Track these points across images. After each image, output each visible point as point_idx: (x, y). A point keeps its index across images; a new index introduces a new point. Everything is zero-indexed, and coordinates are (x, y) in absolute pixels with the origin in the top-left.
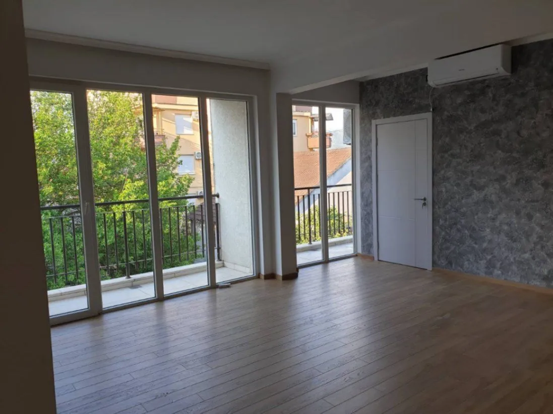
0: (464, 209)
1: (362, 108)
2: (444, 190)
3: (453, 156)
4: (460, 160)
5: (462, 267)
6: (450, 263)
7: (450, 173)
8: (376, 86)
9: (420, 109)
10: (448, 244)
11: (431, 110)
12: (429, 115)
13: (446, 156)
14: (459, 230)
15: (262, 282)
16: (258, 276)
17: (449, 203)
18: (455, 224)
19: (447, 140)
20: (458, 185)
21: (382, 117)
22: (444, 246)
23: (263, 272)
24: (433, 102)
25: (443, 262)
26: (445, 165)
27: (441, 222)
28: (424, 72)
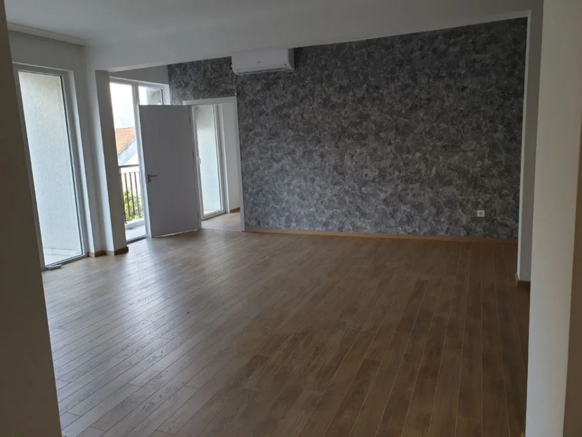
0: (267, 178)
1: (171, 89)
2: (250, 164)
3: (256, 134)
4: (261, 138)
5: (268, 224)
6: (259, 223)
7: (254, 149)
8: (184, 69)
9: (226, 93)
10: (257, 207)
11: (236, 94)
12: (234, 99)
13: (250, 134)
14: (264, 196)
15: (93, 260)
16: (88, 255)
17: (255, 174)
18: (261, 190)
19: (251, 121)
20: (261, 158)
21: (192, 99)
22: (254, 210)
23: (92, 250)
24: (237, 88)
25: (253, 222)
26: (250, 142)
27: (250, 190)
28: (228, 61)
